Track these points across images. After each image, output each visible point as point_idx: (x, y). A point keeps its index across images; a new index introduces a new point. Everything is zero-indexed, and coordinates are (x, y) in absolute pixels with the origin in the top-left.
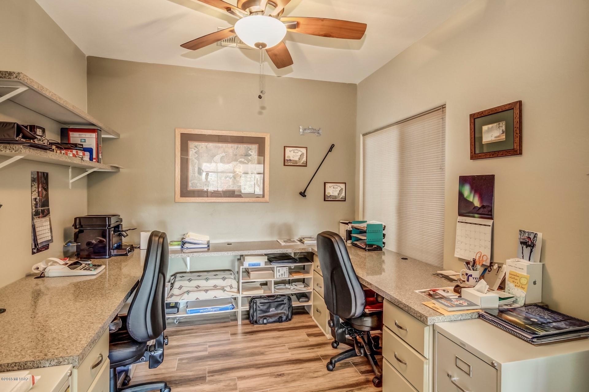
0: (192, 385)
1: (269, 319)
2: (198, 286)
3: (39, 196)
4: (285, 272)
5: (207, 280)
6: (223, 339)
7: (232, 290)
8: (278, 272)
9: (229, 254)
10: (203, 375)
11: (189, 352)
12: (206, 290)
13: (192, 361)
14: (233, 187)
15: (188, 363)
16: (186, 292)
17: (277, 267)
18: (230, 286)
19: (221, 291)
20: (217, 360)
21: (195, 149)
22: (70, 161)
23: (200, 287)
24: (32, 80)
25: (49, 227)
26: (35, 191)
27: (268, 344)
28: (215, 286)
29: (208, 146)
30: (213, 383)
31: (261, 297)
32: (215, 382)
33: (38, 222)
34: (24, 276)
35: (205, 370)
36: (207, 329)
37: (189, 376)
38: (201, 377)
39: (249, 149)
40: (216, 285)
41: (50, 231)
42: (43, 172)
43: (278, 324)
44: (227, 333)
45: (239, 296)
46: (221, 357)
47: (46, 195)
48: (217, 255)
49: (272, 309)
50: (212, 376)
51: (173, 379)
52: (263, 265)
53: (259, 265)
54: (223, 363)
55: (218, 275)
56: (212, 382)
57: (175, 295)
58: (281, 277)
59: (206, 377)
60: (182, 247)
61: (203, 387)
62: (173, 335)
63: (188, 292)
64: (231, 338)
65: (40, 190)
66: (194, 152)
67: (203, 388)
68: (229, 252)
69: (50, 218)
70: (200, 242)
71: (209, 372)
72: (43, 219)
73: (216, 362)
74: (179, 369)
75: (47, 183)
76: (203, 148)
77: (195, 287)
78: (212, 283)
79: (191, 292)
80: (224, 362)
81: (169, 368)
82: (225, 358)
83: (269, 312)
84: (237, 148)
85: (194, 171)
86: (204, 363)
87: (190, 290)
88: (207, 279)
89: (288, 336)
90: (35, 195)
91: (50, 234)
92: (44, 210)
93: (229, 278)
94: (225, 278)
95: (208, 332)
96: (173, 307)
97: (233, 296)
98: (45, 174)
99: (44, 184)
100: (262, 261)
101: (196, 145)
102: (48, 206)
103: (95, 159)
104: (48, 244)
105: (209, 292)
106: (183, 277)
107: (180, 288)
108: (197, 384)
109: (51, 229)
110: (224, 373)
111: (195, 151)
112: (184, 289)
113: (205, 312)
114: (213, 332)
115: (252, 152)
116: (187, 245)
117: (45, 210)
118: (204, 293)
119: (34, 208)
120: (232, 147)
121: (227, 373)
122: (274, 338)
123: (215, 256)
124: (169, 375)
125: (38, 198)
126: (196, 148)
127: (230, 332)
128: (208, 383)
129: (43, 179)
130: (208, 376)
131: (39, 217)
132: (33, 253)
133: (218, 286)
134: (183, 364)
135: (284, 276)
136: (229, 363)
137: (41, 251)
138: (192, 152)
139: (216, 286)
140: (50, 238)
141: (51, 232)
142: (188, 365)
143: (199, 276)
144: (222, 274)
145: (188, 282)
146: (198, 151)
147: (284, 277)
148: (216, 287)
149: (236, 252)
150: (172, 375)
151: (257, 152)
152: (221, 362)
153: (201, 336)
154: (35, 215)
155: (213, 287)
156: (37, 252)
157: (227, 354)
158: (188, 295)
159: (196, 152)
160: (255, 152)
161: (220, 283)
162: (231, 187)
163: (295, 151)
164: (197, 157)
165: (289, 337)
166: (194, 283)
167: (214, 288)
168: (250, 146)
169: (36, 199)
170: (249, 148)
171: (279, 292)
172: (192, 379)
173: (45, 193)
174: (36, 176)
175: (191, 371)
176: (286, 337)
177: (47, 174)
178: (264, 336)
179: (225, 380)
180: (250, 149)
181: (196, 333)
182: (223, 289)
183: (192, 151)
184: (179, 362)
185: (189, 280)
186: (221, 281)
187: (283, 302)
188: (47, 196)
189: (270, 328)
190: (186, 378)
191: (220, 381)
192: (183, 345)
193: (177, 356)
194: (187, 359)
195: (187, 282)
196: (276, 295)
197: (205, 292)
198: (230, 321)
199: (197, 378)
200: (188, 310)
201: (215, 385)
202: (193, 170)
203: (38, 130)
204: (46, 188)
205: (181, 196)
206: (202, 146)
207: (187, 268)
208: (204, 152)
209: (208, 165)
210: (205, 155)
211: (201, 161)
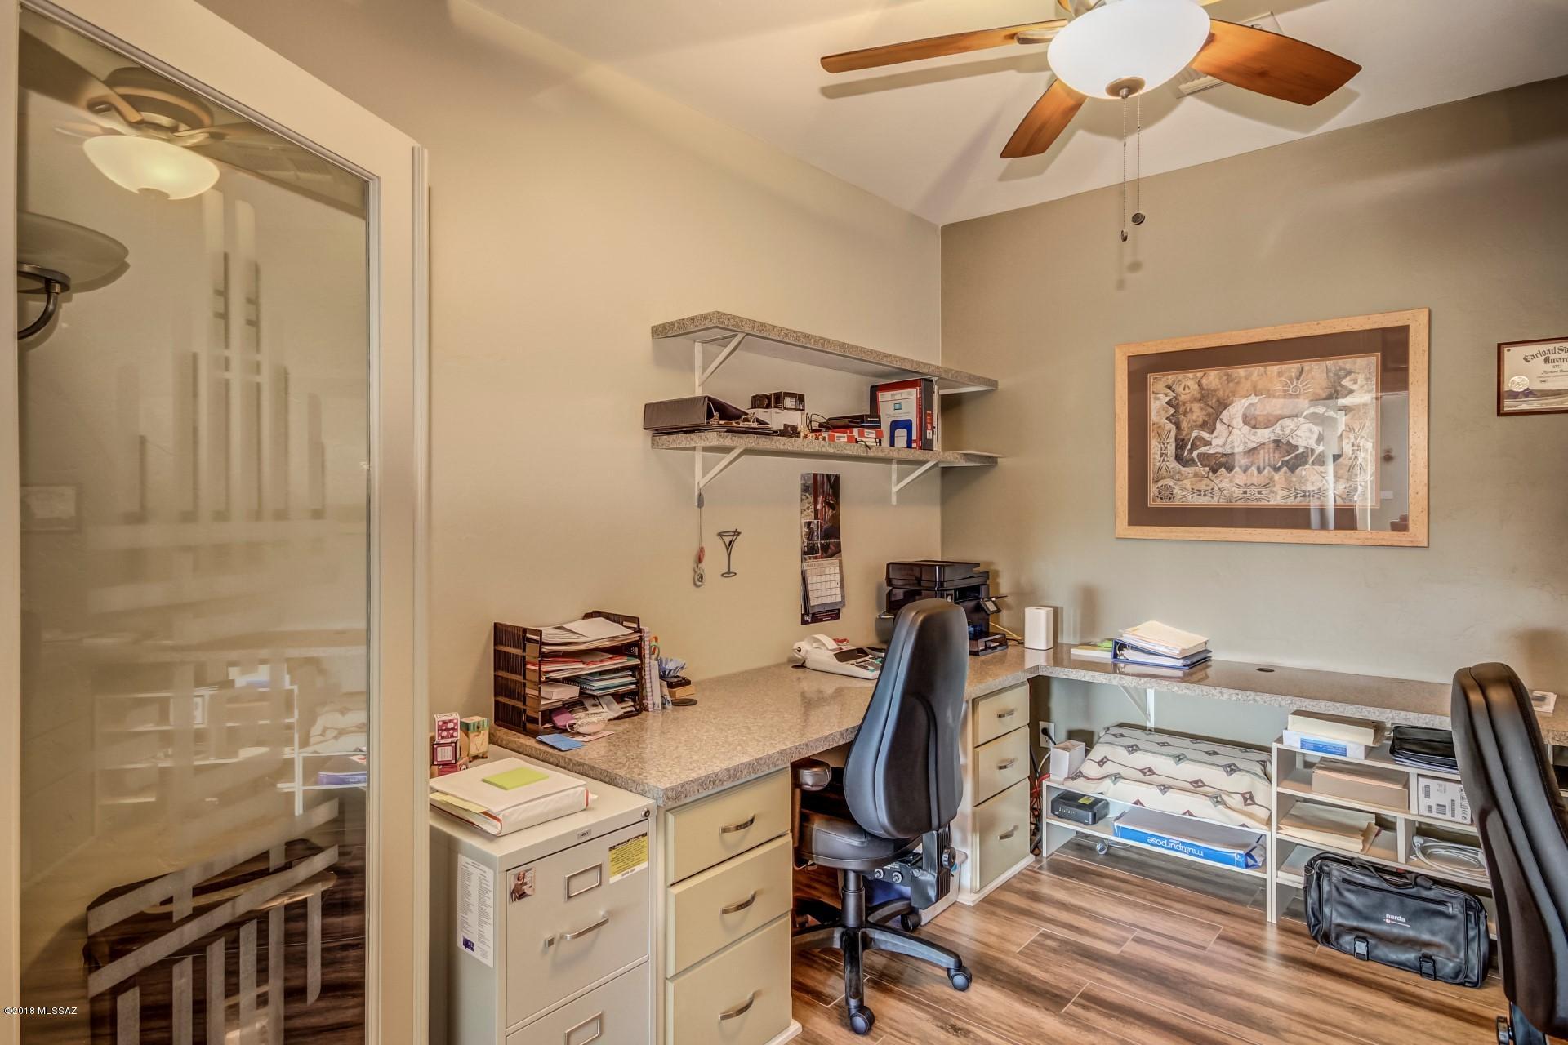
0: (1023, 1000)
1: (1376, 947)
2: (1150, 770)
3: (816, 518)
4: (1453, 801)
5: (1180, 759)
6: (1186, 938)
7: (1253, 809)
8: (1422, 796)
9: (1226, 696)
10: (1064, 994)
11: (1077, 928)
12: (1164, 786)
13: (1068, 951)
14: (1286, 497)
15: (1054, 950)
16: (1111, 776)
17: (1419, 775)
18: (1243, 795)
19: (1208, 802)
20: (1127, 978)
21: (1166, 395)
22: (832, 452)
23: (1154, 773)
24: (739, 318)
25: (838, 577)
26: (808, 508)
27: (1316, 1015)
28: (1196, 782)
29: (1204, 381)
30: (1072, 1023)
31: (1349, 862)
32: (1077, 1025)
33: (813, 565)
34: (785, 660)
35: (1078, 985)
36: (1165, 895)
37: (1035, 978)
38: (1056, 996)
39: (1342, 373)
40: (1202, 782)
41: (839, 584)
42: (827, 475)
43: (1416, 977)
44: (1213, 928)
45: (1268, 834)
46: (1144, 978)
47: (832, 516)
48: (1188, 692)
49: (1392, 917)
50: (1084, 1007)
51: (998, 966)
52: (1356, 755)
53: (1343, 751)
54: (1135, 995)
55: (1218, 754)
56: (1073, 1020)
57: (1085, 777)
58: (1434, 814)
59: (1068, 1001)
60: (1115, 656)
61: (1043, 1020)
62: (1071, 877)
63: (1116, 777)
64: (1211, 946)
65: (819, 507)
66: (1164, 403)
67: (1042, 1022)
68: (1225, 690)
69: (840, 561)
70: (1162, 650)
71: (1084, 996)
72: (826, 562)
73: (1119, 983)
74: (1027, 953)
75: (836, 494)
76: (1189, 388)
77: (1141, 770)
78: (1190, 771)
79: (1123, 780)
80: (1140, 993)
81: (1009, 941)
82: (1151, 985)
83: (1380, 921)
84: (1300, 376)
85: (1166, 455)
86: (1091, 971)
87: (1123, 775)
88: (1178, 757)
89: (1421, 1027)
90: (810, 517)
91: (839, 591)
92: (828, 545)
93: (1247, 771)
94: (1233, 767)
95: (1162, 904)
96: (1082, 806)
97: (1244, 825)
98: (832, 479)
99: (829, 495)
100: (1355, 743)
101: (1170, 382)
102: (839, 538)
103: (915, 441)
104: (839, 610)
105: (1170, 793)
106: (1122, 735)
107: (1102, 762)
108: (1038, 1004)
109: (842, 580)
110: (1117, 1018)
111: (1168, 399)
112: (1110, 768)
113: (1161, 846)
114: (1175, 909)
115: (1356, 383)
116: (1127, 654)
117: (831, 546)
118: (1156, 791)
119: (805, 540)
120: (1280, 374)
121: (1127, 1022)
122: (1355, 1009)
123: (1180, 692)
124: (996, 955)
125: (816, 522)
126: (1169, 391)
127: (1224, 930)
128: (1061, 1016)
129: (827, 487)
130: (1073, 1002)
131: (816, 558)
132: (804, 622)
133: (1205, 785)
134: (1042, 946)
135: (1449, 813)
136: (1149, 1001)
137: (821, 620)
138: (1158, 402)
139: (1200, 784)
140: (839, 599)
141: (842, 587)
142: (1052, 955)
143: (1164, 744)
144: (1229, 755)
145: (1127, 753)
146: (1174, 397)
147: (1448, 816)
148: (1200, 786)
149: (1248, 693)
150: (1001, 956)
151: (1374, 379)
152: (1132, 989)
153: (1135, 905)
154: (807, 553)
155: (1191, 783)
156: (813, 622)
157: (1167, 979)
158: (1115, 784)
159: (1168, 403)
160: (1367, 379)
161: (1215, 777)
162: (1279, 498)
163: (1552, 357)
164: (1172, 415)
165: (1423, 1032)
166: (1142, 759)
167: (1193, 788)
168: (1347, 363)
169: (810, 523)
170: (1345, 369)
171: (1430, 868)
172: (1034, 988)
173: (830, 512)
174: (810, 482)
175: (1046, 971)
176: (1405, 1026)
177: (837, 477)
178: (1326, 989)
179: (1105, 1033)
180: (1349, 373)
181: (1129, 893)
182: (1217, 799)
183: (1159, 399)
184: (1039, 938)
185: (1131, 749)
186: (1221, 773)
187: (1442, 908)
188: (836, 518)
189: (1370, 976)
190: (1024, 979)
191: (1094, 1028)
192: (1075, 906)
193: (1043, 924)
194: (1062, 941)
195: (1124, 752)
196: (1413, 875)
197: (1161, 790)
198: (1247, 904)
199: (1047, 992)
200: (1118, 827)
201: (1074, 1029)
202: (1161, 450)
203: (788, 399)
204: (833, 504)
205: (1130, 523)
206: (1188, 383)
207: (1148, 716)
208: (1194, 400)
209: (1206, 435)
210: (1196, 407)
211: (1184, 425)
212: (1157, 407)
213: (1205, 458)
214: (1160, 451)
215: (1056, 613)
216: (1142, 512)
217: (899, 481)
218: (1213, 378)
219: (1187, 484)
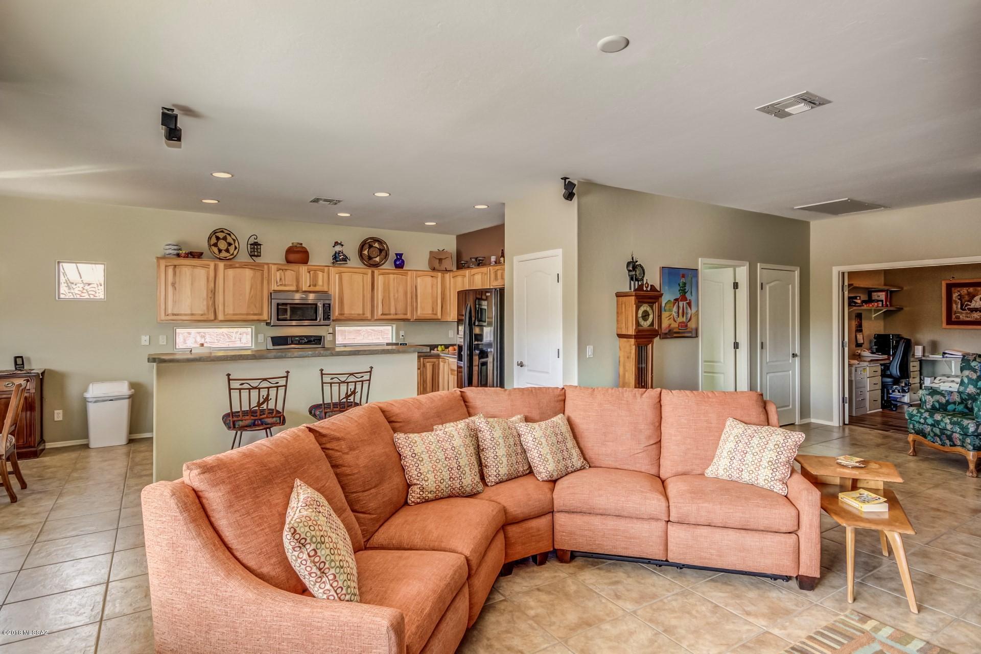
21: (957, 293)
25: (863, 337)
26: (856, 321)
29: (969, 290)
41: (863, 339)
60: (943, 356)
66: (957, 295)
69: (863, 333)
70: (957, 354)
72: (860, 334)
75: (861, 317)
85: (958, 308)
101: (959, 290)
102: (862, 328)
103: (884, 305)
104: (863, 344)
116: (946, 355)
117: (861, 330)
119: (856, 328)
125: (858, 324)
126: (959, 292)
131: (858, 332)
137: (859, 346)
140: (863, 342)
146: (960, 294)
154: (856, 331)
164: (960, 298)
169: (856, 324)
173: (860, 322)
174: (857, 315)
177: (861, 313)
183: (955, 294)
188: (861, 324)
204: (861, 320)
205: (947, 324)
206: (964, 291)
207: (952, 372)
208: (966, 295)
209: (969, 303)
210: (966, 296)
211: (963, 301)
212: (955, 296)
213: (969, 309)
214: (956, 307)
215: (924, 348)
216: (950, 322)
217: (875, 314)
218: (971, 290)
219: (964, 315)
